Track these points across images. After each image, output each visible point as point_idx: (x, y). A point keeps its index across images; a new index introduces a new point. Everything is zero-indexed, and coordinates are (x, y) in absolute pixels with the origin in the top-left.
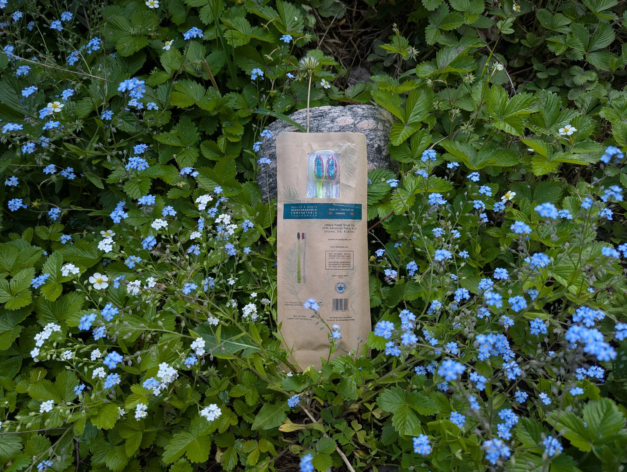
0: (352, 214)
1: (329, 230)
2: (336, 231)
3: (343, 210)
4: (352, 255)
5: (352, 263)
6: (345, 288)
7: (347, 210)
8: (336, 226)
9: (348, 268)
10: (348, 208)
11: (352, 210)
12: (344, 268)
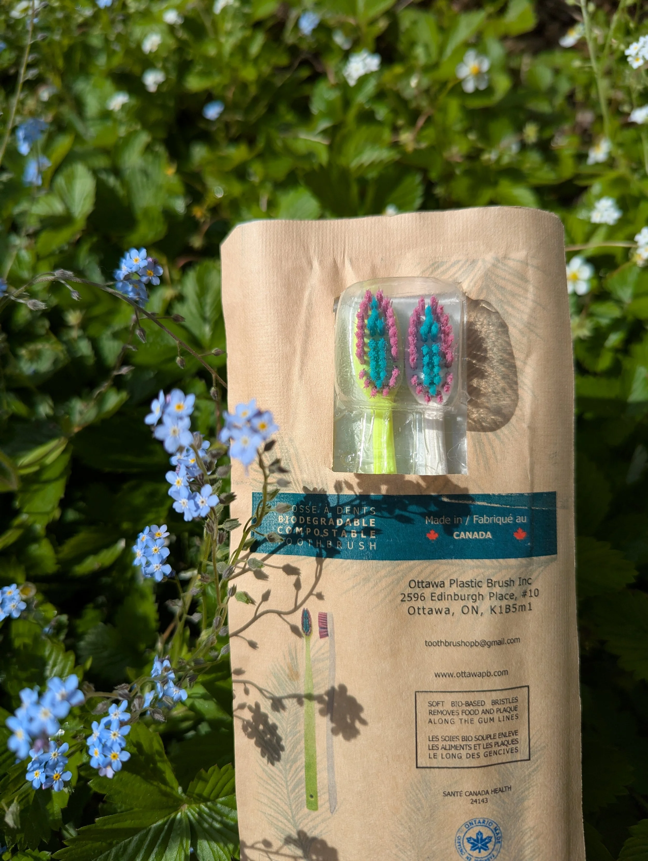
0: (521, 535)
1: (429, 604)
2: (456, 607)
3: (484, 520)
4: (522, 705)
5: (522, 736)
6: (498, 840)
7: (501, 521)
8: (455, 589)
9: (509, 757)
10: (503, 513)
11: (521, 520)
12: (495, 759)
